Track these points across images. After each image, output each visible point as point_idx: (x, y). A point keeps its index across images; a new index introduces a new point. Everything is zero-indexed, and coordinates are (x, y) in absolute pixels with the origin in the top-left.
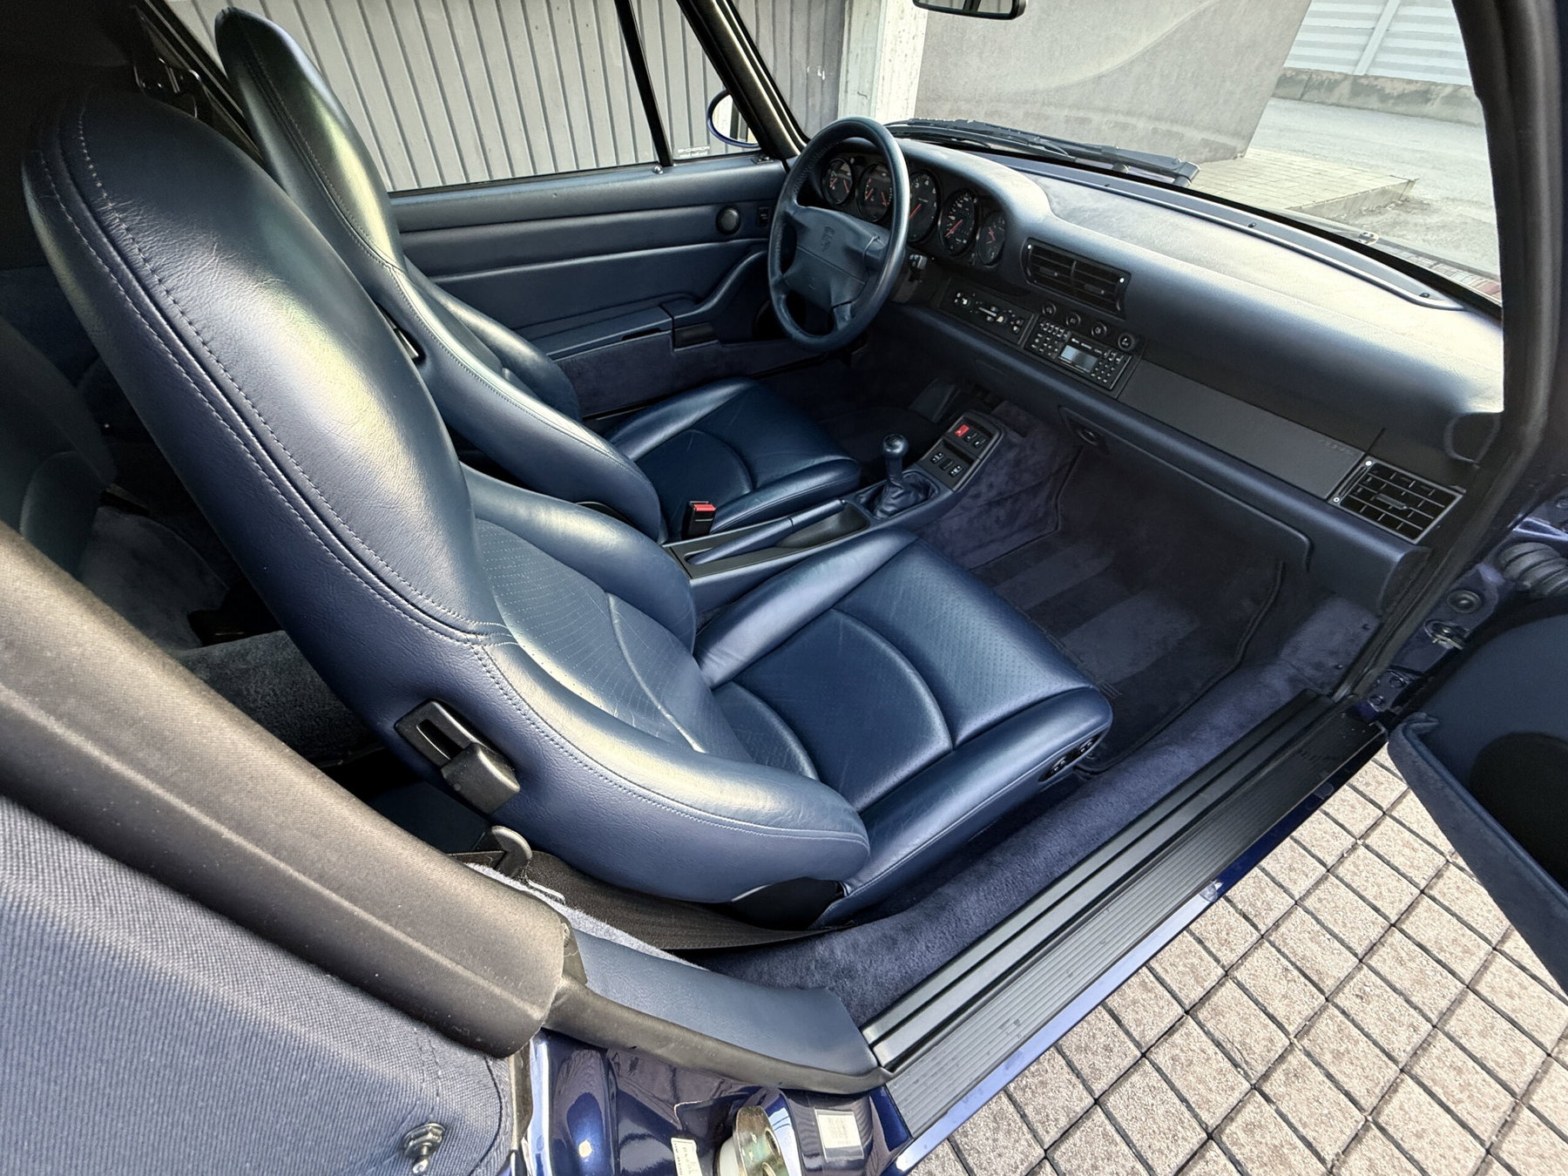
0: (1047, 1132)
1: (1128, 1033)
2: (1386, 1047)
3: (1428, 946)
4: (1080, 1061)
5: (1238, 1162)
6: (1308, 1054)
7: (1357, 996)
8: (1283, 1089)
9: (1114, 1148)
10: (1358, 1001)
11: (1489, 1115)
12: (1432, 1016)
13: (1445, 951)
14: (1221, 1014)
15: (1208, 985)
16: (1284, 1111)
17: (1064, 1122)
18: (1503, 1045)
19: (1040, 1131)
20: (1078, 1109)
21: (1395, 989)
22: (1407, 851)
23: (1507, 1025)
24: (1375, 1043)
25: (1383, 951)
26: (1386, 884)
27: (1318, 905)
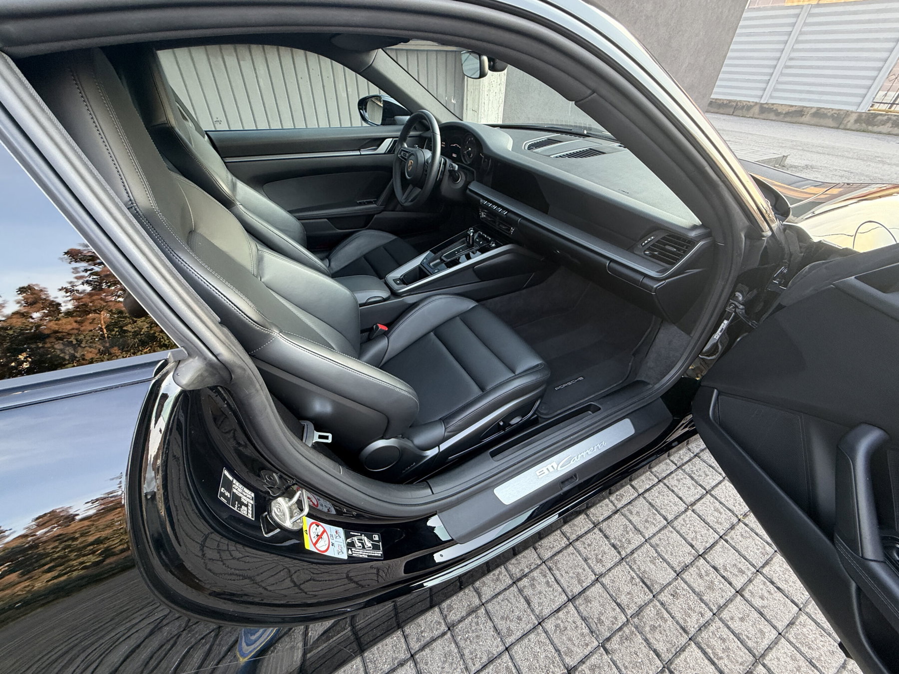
1: (533, 611)
2: (683, 624)
3: (718, 568)
4: (501, 625)
6: (636, 628)
7: (671, 594)
8: (617, 646)
10: (671, 597)
12: (714, 608)
13: (727, 571)
14: (590, 601)
15: (585, 585)
22: (716, 514)
23: (756, 615)
25: (692, 570)
26: (700, 532)
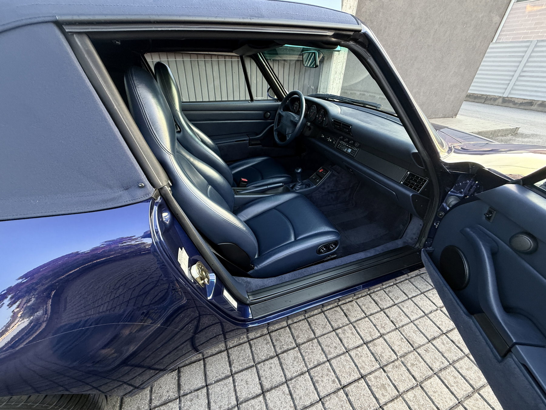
0: (310, 365)
1: (343, 345)
2: (431, 366)
3: (455, 341)
4: (326, 349)
5: (369, 386)
6: (403, 363)
7: (425, 350)
8: (391, 370)
9: (329, 373)
10: (425, 352)
11: (462, 392)
12: (450, 361)
14: (376, 346)
15: (374, 337)
16: (389, 375)
17: (316, 363)
18: (474, 374)
19: (308, 364)
20: (321, 361)
21: (439, 351)
24: (427, 364)
25: (438, 340)
27: (419, 323)
